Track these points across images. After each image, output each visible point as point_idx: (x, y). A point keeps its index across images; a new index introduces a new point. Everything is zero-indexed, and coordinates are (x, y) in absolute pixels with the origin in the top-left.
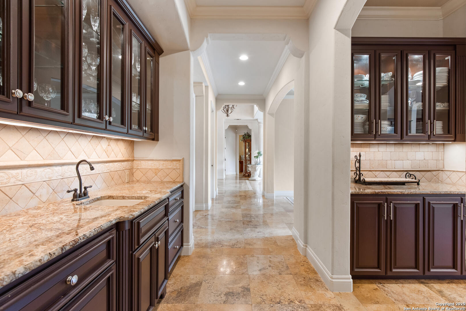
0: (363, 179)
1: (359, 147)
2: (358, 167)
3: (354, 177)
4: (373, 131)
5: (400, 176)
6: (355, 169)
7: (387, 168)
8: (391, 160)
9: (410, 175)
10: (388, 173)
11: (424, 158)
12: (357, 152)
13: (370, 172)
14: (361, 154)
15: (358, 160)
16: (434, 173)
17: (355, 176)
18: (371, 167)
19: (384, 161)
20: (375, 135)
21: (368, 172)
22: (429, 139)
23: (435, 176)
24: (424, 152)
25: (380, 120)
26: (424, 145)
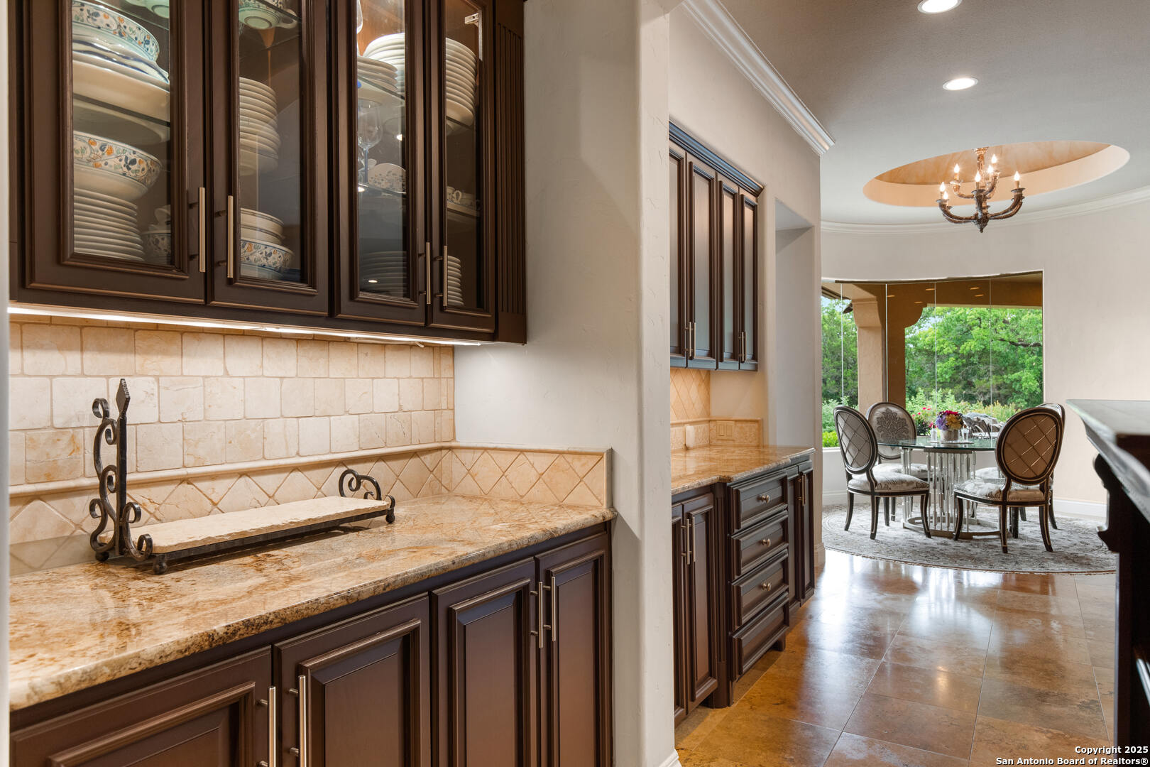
0: (142, 538)
1: (122, 351)
2: (109, 468)
3: (92, 525)
4: (193, 252)
5: (319, 489)
6: (97, 481)
7: (267, 456)
8: (282, 416)
9: (359, 479)
10: (269, 481)
11: (400, 406)
12: (108, 377)
13: (185, 486)
14: (132, 392)
15: (109, 427)
16: (428, 459)
17: (98, 521)
18: (189, 460)
19: (253, 423)
20: (209, 277)
21: (172, 487)
22: (426, 324)
23: (432, 472)
24: (398, 378)
25: (231, 198)
26: (399, 350)
